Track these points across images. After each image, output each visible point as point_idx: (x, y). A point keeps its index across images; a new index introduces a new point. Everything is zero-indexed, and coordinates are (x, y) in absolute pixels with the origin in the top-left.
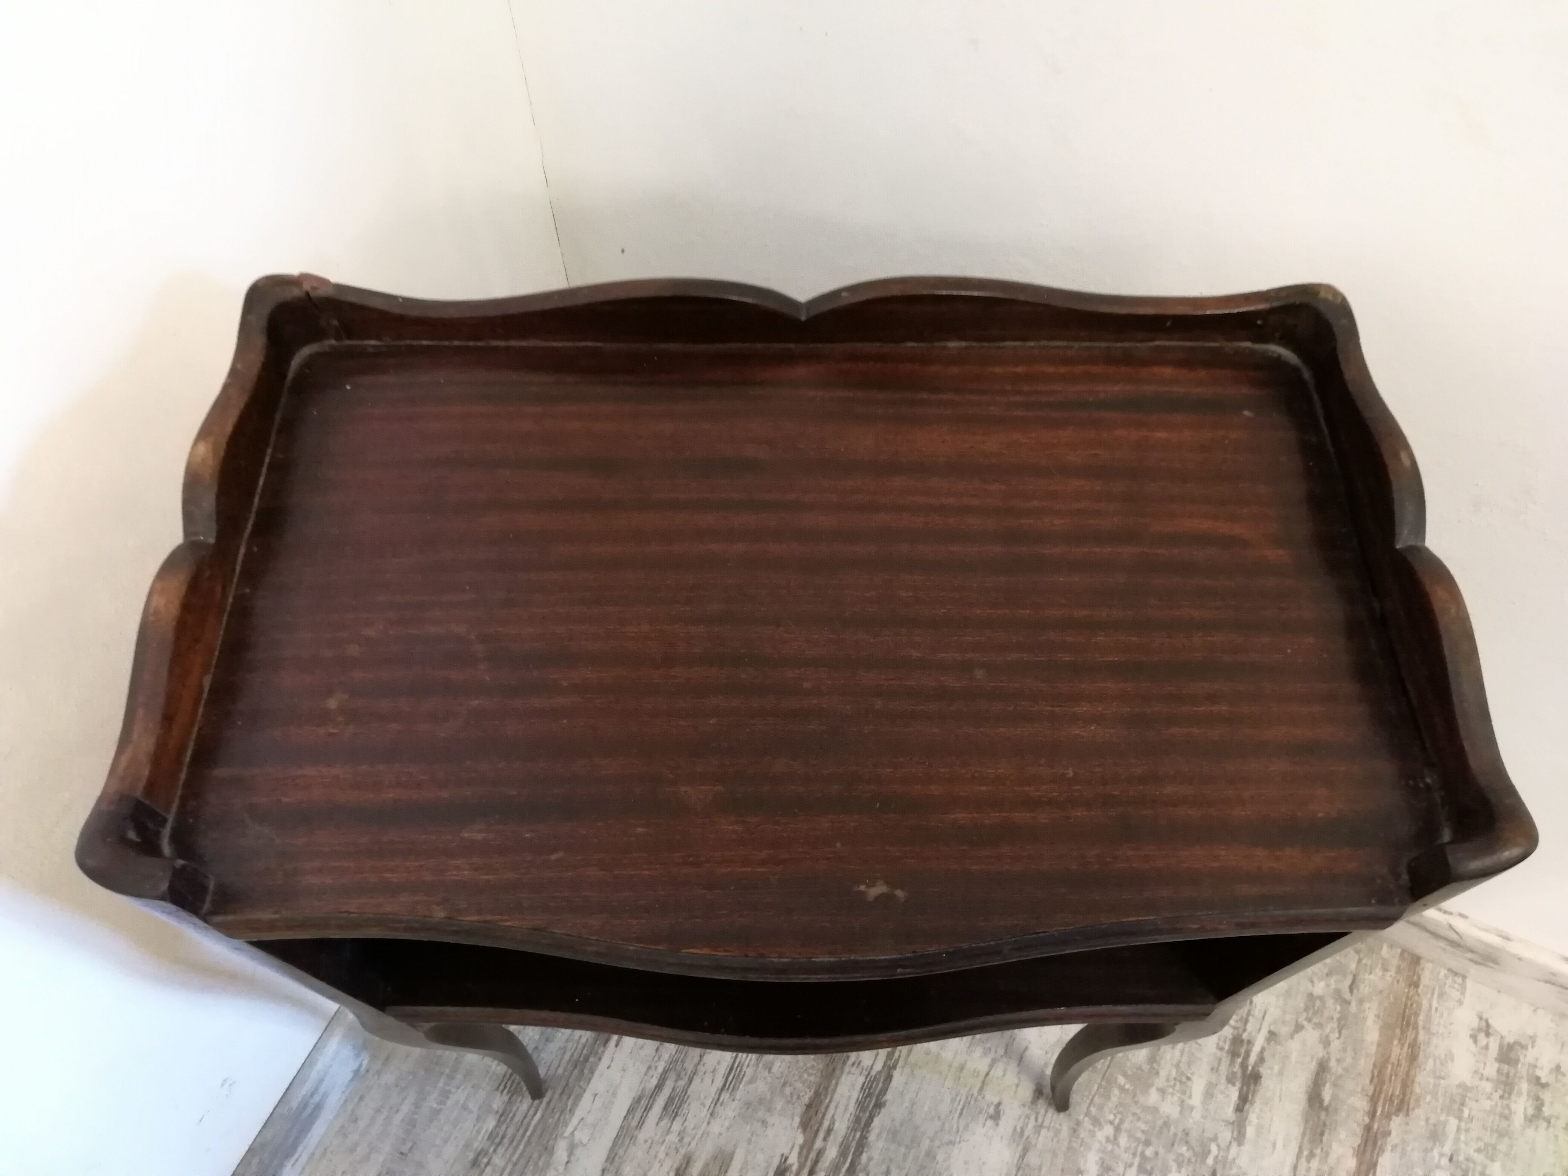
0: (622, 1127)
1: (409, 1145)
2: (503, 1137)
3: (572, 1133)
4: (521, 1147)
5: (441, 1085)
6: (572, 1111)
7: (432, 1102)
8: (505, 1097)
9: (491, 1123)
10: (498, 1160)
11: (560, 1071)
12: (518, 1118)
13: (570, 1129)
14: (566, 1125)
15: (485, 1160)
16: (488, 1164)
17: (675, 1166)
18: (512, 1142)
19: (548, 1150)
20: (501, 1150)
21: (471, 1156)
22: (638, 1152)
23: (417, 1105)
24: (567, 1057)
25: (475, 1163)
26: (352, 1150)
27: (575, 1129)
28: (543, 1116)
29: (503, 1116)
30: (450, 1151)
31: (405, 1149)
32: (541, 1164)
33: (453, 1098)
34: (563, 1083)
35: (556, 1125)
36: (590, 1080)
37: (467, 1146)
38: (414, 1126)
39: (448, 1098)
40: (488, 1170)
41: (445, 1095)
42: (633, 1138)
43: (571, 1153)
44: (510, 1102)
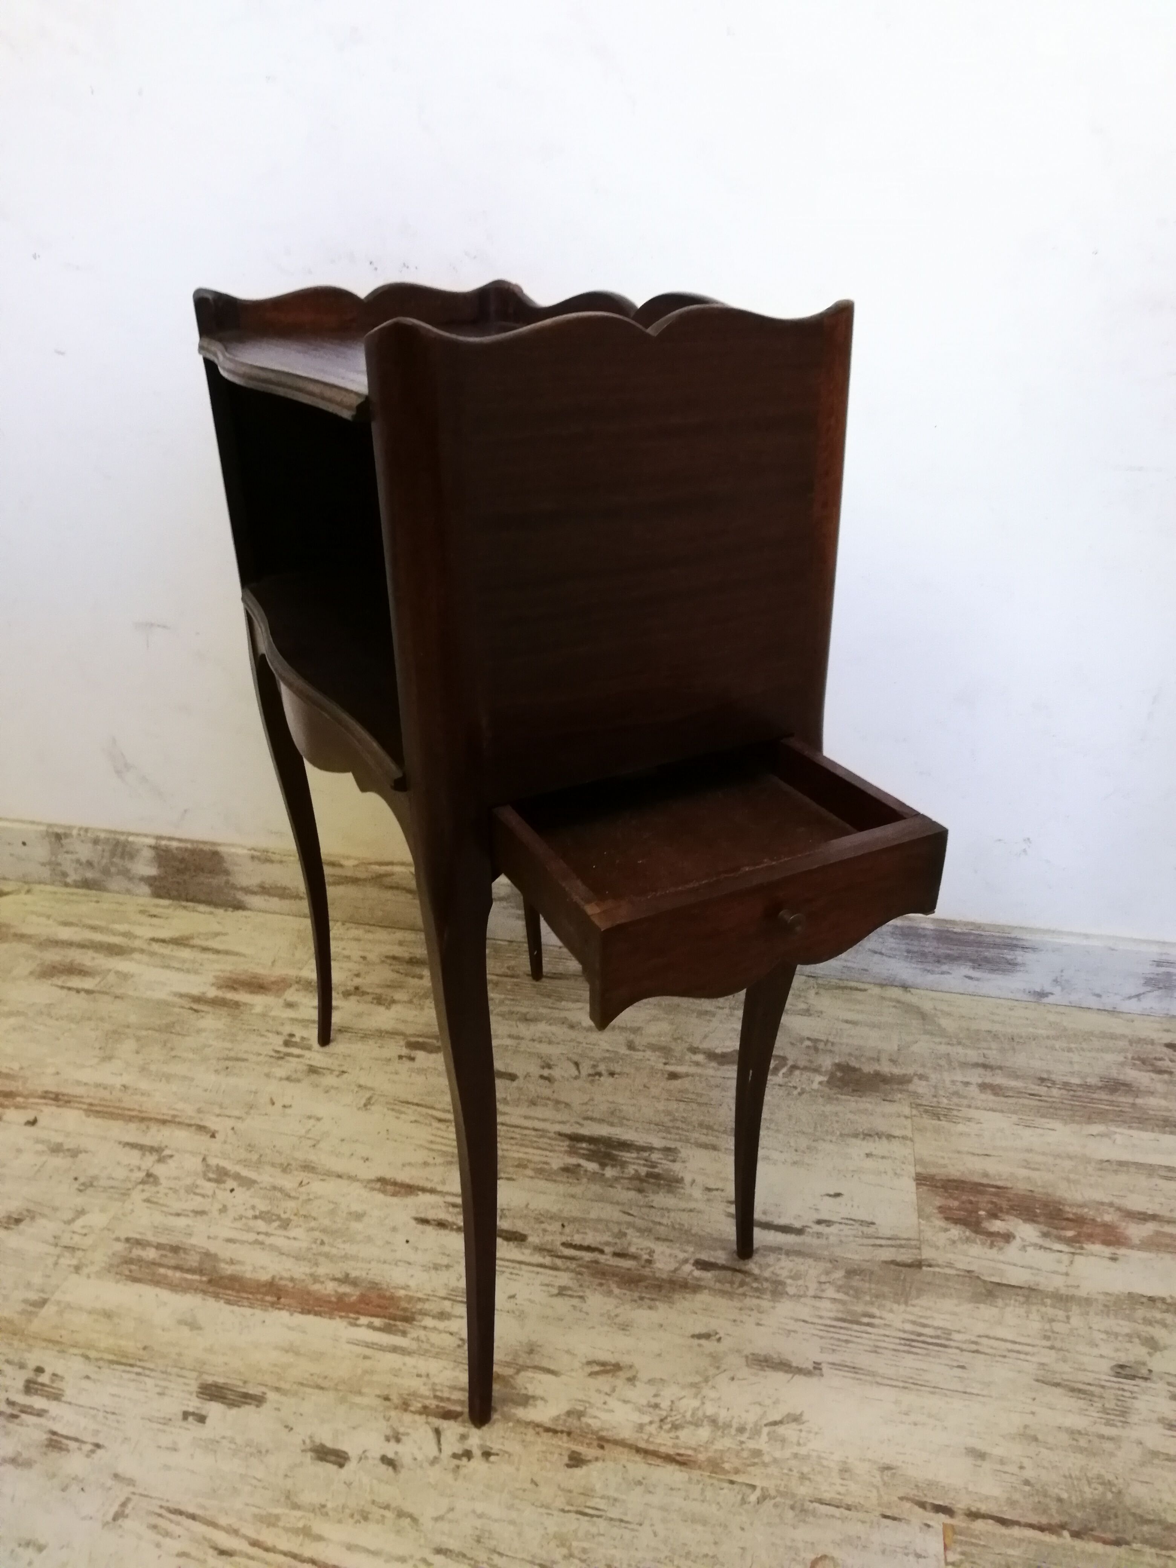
0: (1151, 1165)
1: (1021, 1041)
2: (1074, 1091)
3: (1116, 1133)
4: (1077, 1103)
5: (1073, 1046)
6: (1130, 1127)
7: (1058, 1044)
8: (1100, 1084)
9: (1076, 1080)
10: (1055, 1092)
11: (1151, 1112)
12: (1095, 1096)
13: (1118, 1130)
14: (1119, 1126)
15: (1049, 1085)
16: (1049, 1087)
17: (1158, 1213)
18: (1074, 1096)
19: (1090, 1120)
20: (1064, 1092)
21: (1045, 1076)
22: (1143, 1181)
23: (1048, 1037)
24: (1165, 1114)
25: (1042, 1080)
26: (992, 1014)
27: (1120, 1133)
28: (1107, 1110)
29: (1087, 1087)
30: (1037, 1064)
31: (1017, 1039)
32: (1077, 1118)
33: (1071, 1054)
34: (1145, 1116)
35: (1112, 1121)
36: (1165, 1133)
37: (1049, 1072)
38: (1034, 1039)
39: (1068, 1051)
40: (1046, 1089)
41: (1070, 1050)
42: (1150, 1175)
43: (1101, 1135)
44: (1100, 1088)
